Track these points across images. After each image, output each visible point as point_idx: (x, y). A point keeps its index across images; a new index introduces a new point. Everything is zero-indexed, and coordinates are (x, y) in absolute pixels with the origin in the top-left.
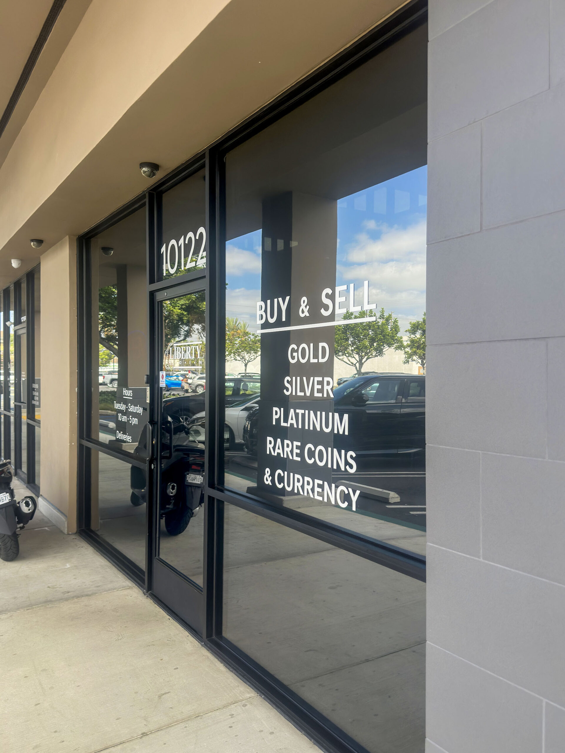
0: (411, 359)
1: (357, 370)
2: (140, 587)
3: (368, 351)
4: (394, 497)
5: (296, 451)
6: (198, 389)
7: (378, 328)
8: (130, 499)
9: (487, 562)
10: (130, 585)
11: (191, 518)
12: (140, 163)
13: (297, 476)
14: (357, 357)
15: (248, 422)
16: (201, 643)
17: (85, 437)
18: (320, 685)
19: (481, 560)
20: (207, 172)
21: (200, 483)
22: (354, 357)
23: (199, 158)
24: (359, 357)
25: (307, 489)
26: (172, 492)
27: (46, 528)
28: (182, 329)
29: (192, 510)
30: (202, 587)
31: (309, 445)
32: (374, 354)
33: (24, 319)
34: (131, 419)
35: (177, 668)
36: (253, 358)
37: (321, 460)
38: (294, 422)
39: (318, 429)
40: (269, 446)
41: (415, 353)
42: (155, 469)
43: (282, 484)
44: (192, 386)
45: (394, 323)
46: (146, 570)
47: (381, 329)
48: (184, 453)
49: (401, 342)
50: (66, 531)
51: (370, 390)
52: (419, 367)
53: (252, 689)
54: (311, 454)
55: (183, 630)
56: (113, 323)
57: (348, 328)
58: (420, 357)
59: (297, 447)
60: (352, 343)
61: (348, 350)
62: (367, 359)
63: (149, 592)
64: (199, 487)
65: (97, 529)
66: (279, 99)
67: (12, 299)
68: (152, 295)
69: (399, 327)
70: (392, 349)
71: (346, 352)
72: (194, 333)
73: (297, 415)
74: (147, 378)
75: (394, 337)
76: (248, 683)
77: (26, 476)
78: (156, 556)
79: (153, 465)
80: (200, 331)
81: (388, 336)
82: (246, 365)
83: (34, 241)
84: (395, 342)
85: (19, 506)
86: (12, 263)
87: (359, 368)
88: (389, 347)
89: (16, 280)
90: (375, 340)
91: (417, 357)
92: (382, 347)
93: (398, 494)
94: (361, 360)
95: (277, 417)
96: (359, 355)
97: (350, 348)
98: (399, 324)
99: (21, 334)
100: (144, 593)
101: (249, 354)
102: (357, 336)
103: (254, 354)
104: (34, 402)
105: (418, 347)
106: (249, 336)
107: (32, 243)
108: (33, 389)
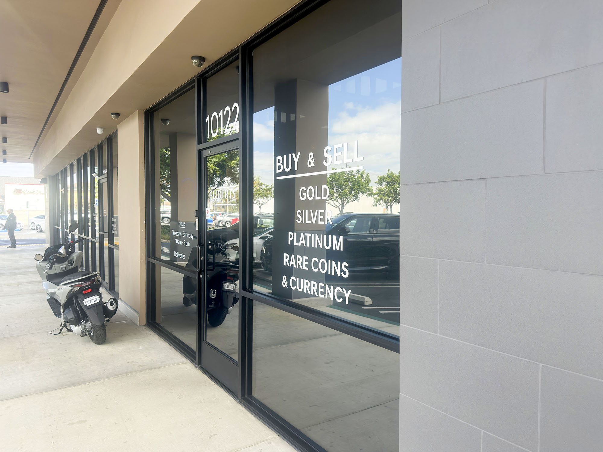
0: (378, 203)
1: (340, 211)
2: (193, 363)
3: (348, 197)
4: (368, 301)
5: (305, 263)
6: (227, 224)
7: (355, 180)
8: (182, 302)
9: (443, 336)
10: (185, 361)
11: (227, 315)
12: (192, 56)
13: (306, 281)
14: (340, 201)
15: (264, 247)
16: (237, 401)
17: (151, 256)
18: (321, 429)
19: (439, 335)
20: (240, 63)
21: (233, 289)
22: (338, 201)
23: (234, 52)
24: (342, 201)
25: (313, 290)
26: (213, 296)
27: (124, 322)
28: (215, 180)
29: (227, 309)
30: (238, 361)
31: (315, 259)
32: (352, 200)
33: (105, 171)
34: (184, 242)
35: (221, 418)
36: (265, 202)
37: (323, 269)
38: (304, 242)
39: (321, 247)
40: (286, 260)
41: (382, 199)
42: (203, 278)
43: (295, 287)
44: (223, 222)
45: (366, 176)
46: (197, 351)
47: (357, 181)
48: (221, 268)
49: (372, 191)
50: (138, 324)
51: (349, 226)
52: (384, 209)
53: (274, 432)
54: (316, 265)
55: (224, 392)
56: (165, 176)
57: (334, 180)
58: (385, 202)
59: (306, 260)
60: (337, 192)
61: (334, 196)
62: (347, 203)
63: (199, 366)
64: (232, 292)
65: (160, 322)
66: (293, 9)
67: (96, 158)
68: (200, 152)
69: (370, 180)
70: (365, 196)
71: (332, 198)
72: (225, 183)
73: (306, 237)
74: (197, 213)
75: (366, 186)
76: (271, 428)
77: (108, 285)
78: (204, 340)
79: (201, 275)
80: (229, 181)
81: (362, 186)
82: (260, 207)
83: (114, 114)
84: (367, 191)
85: (106, 305)
86: (97, 130)
87: (342, 209)
88: (363, 194)
89: (99, 143)
90: (353, 189)
91: (383, 201)
92: (358, 194)
93: (370, 298)
94: (343, 204)
95: (292, 239)
96: (342, 200)
97: (335, 195)
98: (370, 178)
99: (103, 183)
100: (195, 366)
101: (262, 199)
102: (339, 186)
103: (266, 199)
104: (113, 232)
105: (384, 195)
106: (262, 185)
107: (112, 116)
108: (113, 223)
